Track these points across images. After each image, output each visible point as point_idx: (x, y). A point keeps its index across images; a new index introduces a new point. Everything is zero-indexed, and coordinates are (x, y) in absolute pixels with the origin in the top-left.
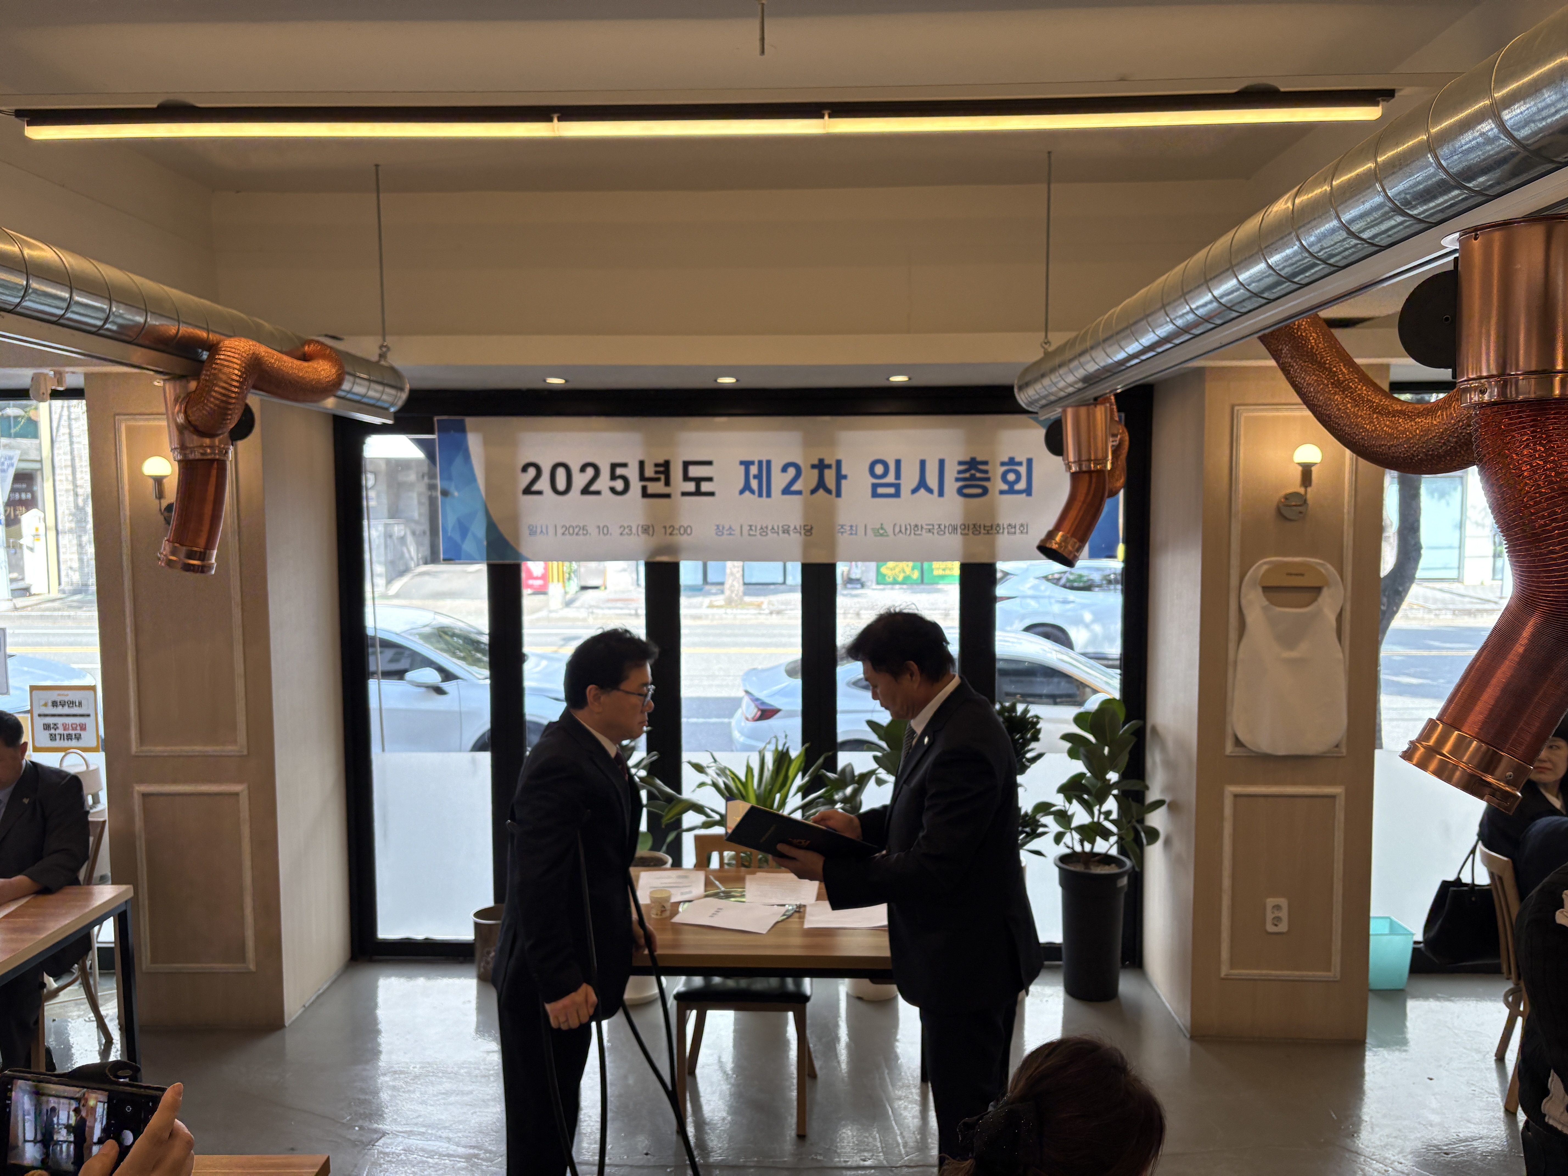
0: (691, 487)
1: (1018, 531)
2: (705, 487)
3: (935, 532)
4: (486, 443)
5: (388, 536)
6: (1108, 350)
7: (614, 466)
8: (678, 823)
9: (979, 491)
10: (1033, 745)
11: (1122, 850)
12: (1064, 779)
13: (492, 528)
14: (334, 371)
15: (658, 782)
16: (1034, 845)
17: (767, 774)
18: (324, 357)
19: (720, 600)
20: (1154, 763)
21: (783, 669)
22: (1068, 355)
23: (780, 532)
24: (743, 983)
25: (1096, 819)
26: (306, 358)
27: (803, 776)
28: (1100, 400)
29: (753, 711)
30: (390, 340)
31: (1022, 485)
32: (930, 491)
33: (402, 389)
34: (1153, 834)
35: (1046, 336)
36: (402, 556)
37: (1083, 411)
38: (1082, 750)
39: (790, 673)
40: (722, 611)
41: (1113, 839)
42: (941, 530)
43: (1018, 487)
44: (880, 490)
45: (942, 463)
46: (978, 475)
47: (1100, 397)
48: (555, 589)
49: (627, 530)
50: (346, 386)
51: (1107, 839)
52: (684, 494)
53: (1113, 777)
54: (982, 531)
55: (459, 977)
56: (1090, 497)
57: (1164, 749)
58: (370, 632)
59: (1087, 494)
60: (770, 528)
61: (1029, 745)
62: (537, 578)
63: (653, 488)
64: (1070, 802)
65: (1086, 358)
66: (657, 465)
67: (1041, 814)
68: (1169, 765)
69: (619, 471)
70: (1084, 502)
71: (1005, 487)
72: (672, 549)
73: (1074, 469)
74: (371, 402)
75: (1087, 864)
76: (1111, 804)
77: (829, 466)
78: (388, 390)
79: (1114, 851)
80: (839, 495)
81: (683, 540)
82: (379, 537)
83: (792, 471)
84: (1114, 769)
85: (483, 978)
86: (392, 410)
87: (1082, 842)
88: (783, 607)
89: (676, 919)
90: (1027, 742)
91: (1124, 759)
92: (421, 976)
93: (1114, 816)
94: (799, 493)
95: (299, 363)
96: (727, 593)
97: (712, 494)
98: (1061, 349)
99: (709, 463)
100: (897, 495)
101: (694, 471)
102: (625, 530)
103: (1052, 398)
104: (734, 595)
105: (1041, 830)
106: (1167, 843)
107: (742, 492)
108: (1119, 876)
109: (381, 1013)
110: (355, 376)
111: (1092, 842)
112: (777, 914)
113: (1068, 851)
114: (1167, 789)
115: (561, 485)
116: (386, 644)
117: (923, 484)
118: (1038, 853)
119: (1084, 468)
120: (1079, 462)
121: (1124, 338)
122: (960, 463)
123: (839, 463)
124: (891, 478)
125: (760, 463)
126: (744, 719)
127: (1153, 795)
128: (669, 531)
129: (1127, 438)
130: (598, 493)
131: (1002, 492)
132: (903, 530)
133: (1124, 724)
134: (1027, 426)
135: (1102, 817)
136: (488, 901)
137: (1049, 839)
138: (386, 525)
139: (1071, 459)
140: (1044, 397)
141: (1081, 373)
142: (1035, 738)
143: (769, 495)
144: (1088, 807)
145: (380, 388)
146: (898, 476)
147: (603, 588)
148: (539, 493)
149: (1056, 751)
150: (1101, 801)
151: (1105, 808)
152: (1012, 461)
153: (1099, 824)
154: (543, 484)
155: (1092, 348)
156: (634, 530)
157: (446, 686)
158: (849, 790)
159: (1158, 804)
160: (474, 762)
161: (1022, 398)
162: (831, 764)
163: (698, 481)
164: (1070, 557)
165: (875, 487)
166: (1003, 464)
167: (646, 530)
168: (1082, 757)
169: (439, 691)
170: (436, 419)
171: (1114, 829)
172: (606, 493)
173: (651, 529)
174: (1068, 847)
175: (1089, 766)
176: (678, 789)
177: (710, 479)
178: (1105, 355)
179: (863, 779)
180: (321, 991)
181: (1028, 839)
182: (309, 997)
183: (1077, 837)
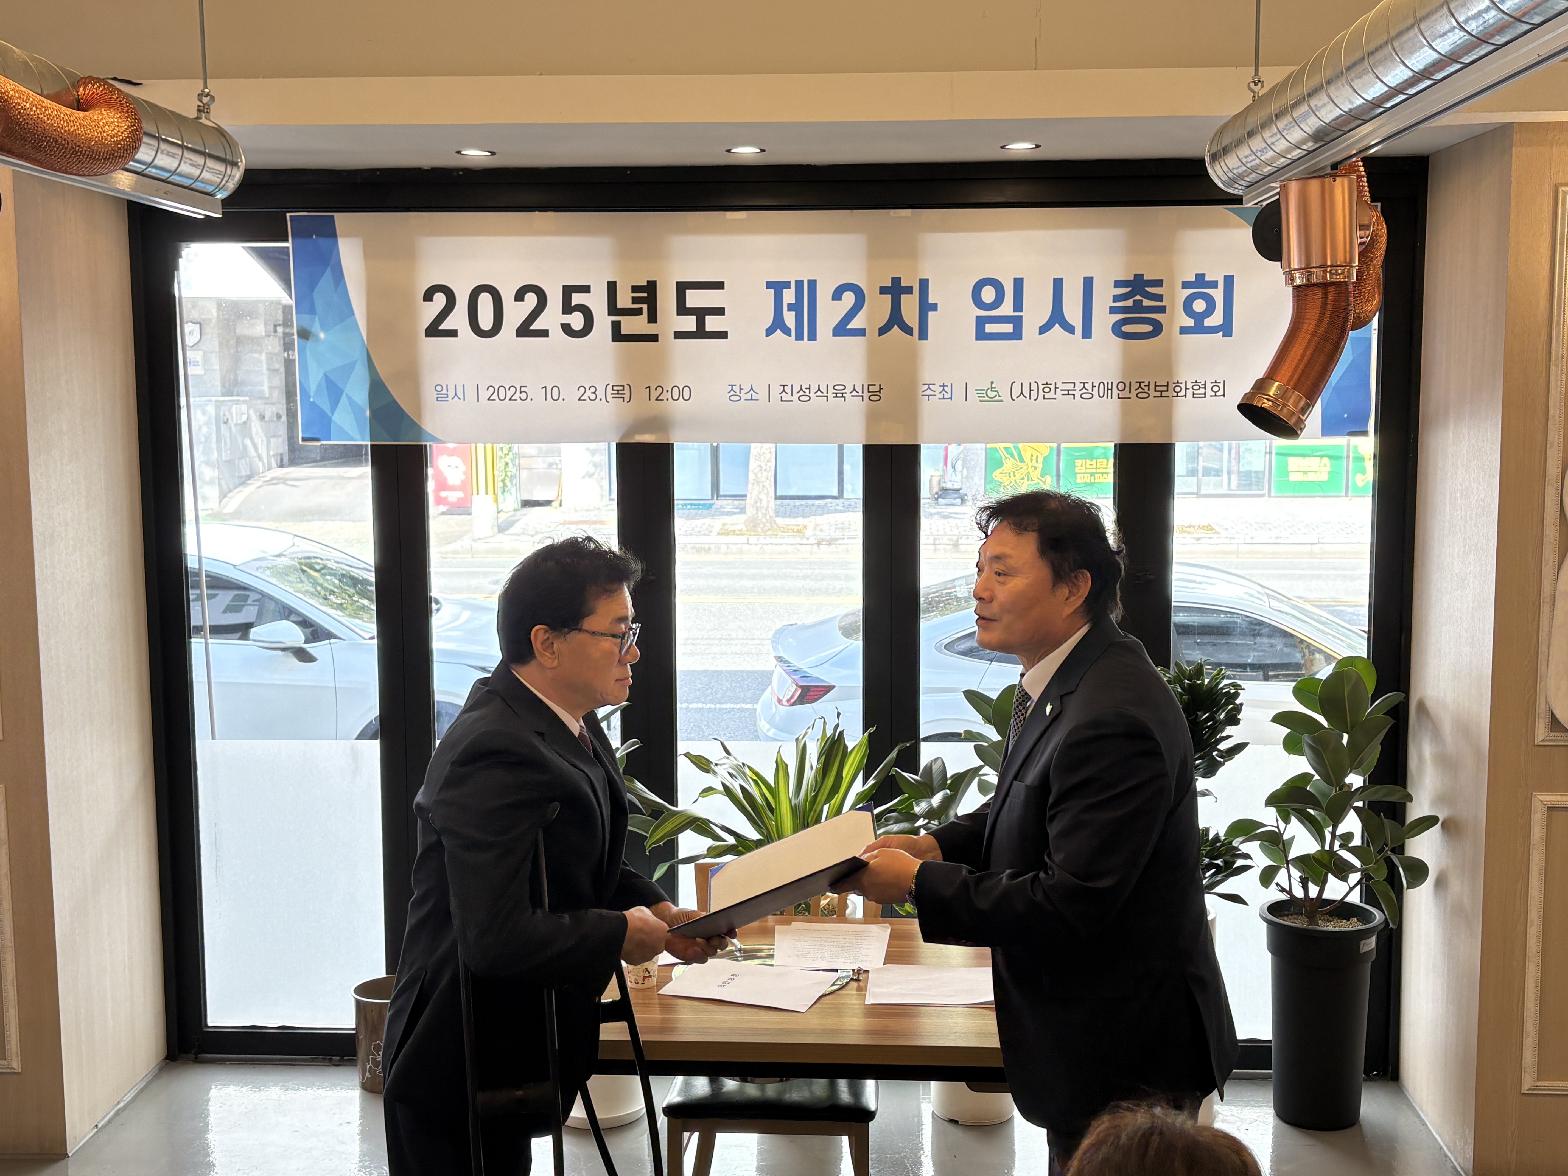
0: (689, 323)
1: (1209, 393)
2: (712, 323)
3: (1078, 394)
4: (369, 254)
5: (222, 421)
6: (1356, 84)
7: (568, 291)
8: (669, 849)
9: (1148, 328)
10: (1229, 730)
11: (1369, 896)
12: (1277, 785)
13: (377, 388)
14: (124, 125)
15: (639, 785)
16: (1230, 886)
17: (809, 775)
18: (109, 104)
19: (738, 521)
20: (1421, 757)
21: (836, 623)
22: (1291, 96)
23: (830, 395)
24: (772, 1090)
25: (1327, 847)
26: (81, 105)
27: (865, 780)
28: (1340, 167)
29: (791, 690)
30: (213, 86)
31: (1216, 319)
32: (1070, 329)
33: (234, 164)
34: (1418, 871)
35: (1256, 74)
36: (244, 454)
37: (1314, 186)
38: (1306, 738)
39: (847, 632)
40: (743, 539)
41: (1354, 878)
42: (1086, 390)
43: (1208, 322)
44: (990, 328)
45: (1088, 283)
46: (1146, 303)
47: (1341, 162)
48: (482, 504)
49: (588, 393)
50: (144, 153)
51: (1344, 879)
52: (679, 335)
53: (1355, 780)
54: (1152, 393)
55: (333, 1086)
56: (1324, 325)
57: (1437, 735)
58: (192, 563)
59: (1320, 321)
60: (814, 389)
61: (1222, 731)
62: (453, 488)
63: (630, 325)
64: (1287, 821)
65: (1320, 100)
66: (635, 289)
67: (1240, 839)
68: (1446, 762)
69: (577, 299)
70: (1314, 333)
71: (1190, 322)
72: (659, 423)
73: (1298, 282)
74: (187, 182)
75: (1312, 917)
76: (1352, 823)
77: (909, 290)
78: (210, 163)
79: (1355, 898)
80: (923, 335)
81: (677, 408)
82: (207, 423)
83: (849, 298)
84: (1355, 768)
85: (368, 1087)
86: (219, 196)
87: (1304, 883)
88: (838, 534)
89: (667, 990)
90: (1219, 727)
91: (1373, 754)
92: (276, 1085)
93: (1357, 842)
94: (861, 332)
95: (69, 111)
96: (750, 511)
97: (723, 335)
98: (1279, 89)
99: (719, 285)
100: (1017, 335)
101: (694, 299)
102: (586, 393)
103: (1267, 170)
104: (760, 515)
105: (1240, 862)
106: (1441, 883)
107: (769, 332)
108: (1363, 934)
109: (212, 1137)
110: (159, 139)
111: (1322, 883)
112: (825, 983)
113: (1283, 897)
114: (1440, 799)
115: (486, 321)
116: (218, 583)
117: (1057, 317)
118: (1234, 898)
119: (1314, 280)
120: (1307, 269)
121: (1380, 62)
122: (1118, 284)
123: (924, 284)
124: (1006, 309)
125: (799, 284)
126: (775, 700)
127: (1417, 811)
128: (654, 395)
129: (1384, 231)
130: (544, 333)
131: (1184, 330)
132: (1026, 392)
133: (1374, 698)
134: (1224, 224)
135: (1337, 844)
136: (378, 970)
137: (1254, 875)
138: (218, 405)
139: (1295, 265)
140: (1253, 170)
141: (1312, 124)
142: (1233, 720)
143: (812, 337)
144: (1317, 830)
145: (200, 160)
146: (1018, 305)
147: (555, 504)
148: (453, 333)
149: (1265, 742)
150: (1336, 818)
151: (1341, 829)
152: (1200, 280)
153: (1332, 853)
154: (458, 319)
155: (1329, 82)
156: (600, 393)
157: (312, 648)
158: (936, 800)
159: (1428, 822)
160: (355, 756)
161: (1218, 174)
162: (910, 760)
163: (701, 314)
164: (1292, 422)
165: (981, 322)
166: (1186, 285)
167: (618, 393)
168: (1307, 750)
169: (302, 655)
170: (288, 215)
171: (1357, 863)
172: (557, 333)
173: (627, 388)
174: (1283, 890)
175: (1318, 762)
176: (672, 799)
177: (720, 311)
178: (1350, 91)
179: (960, 782)
180: (122, 1105)
181: (1219, 877)
182: (103, 1115)
183: (1296, 874)
